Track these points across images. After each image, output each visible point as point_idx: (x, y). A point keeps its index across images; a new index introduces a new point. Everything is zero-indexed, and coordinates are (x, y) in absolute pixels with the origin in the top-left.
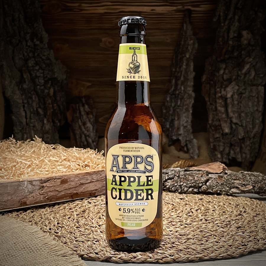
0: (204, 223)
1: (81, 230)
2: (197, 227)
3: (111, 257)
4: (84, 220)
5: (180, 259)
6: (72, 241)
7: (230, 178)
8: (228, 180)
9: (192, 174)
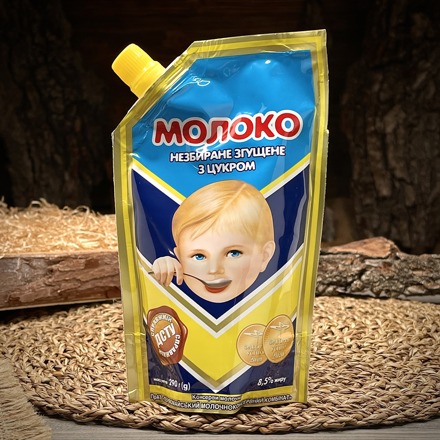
0: (355, 352)
1: (107, 363)
2: (340, 359)
3: (160, 421)
4: (118, 344)
5: (306, 426)
6: (86, 385)
7: (406, 267)
8: (401, 270)
9: (334, 260)
